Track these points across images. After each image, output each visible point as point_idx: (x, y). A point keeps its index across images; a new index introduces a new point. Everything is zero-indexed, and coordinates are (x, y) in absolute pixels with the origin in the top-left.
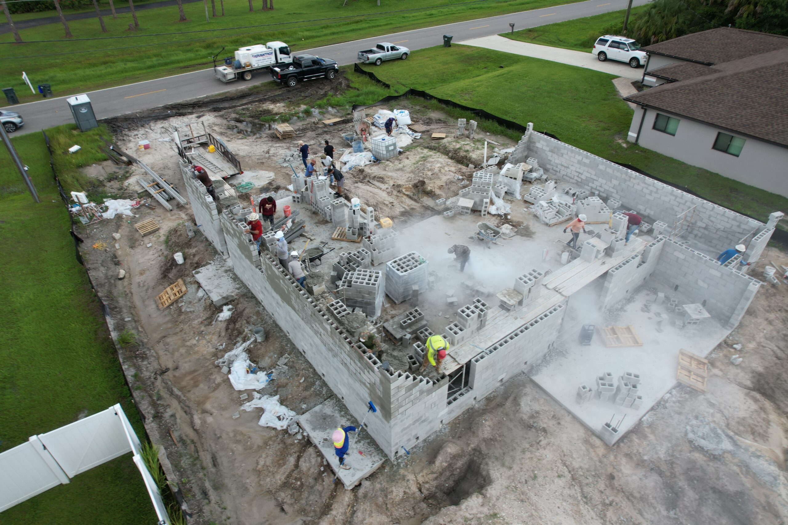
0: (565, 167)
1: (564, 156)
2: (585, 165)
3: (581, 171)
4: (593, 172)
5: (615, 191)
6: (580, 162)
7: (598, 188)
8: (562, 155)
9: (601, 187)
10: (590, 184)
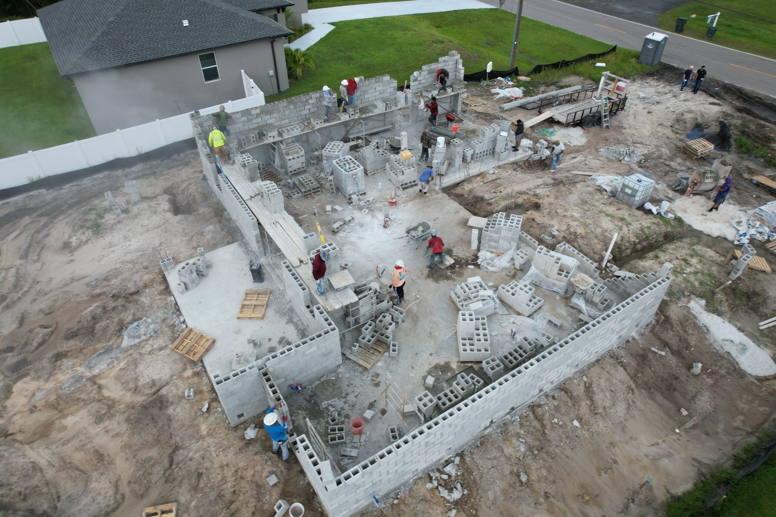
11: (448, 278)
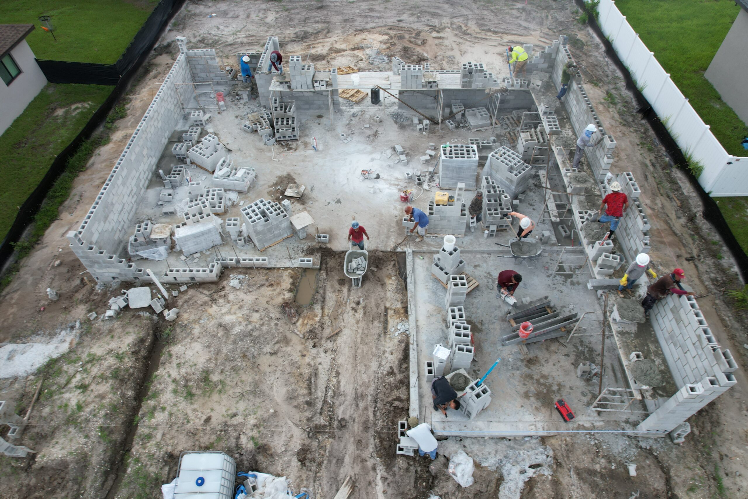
0: (122, 210)
1: (114, 202)
2: (127, 177)
3: (130, 189)
4: (134, 172)
5: (150, 159)
6: (124, 184)
7: (145, 178)
8: (112, 204)
9: (145, 172)
10: (141, 186)
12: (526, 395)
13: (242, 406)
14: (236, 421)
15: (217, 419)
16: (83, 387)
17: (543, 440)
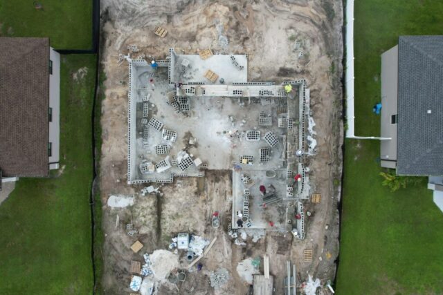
11: (185, 137)
12: (263, 218)
13: (188, 221)
14: (187, 224)
15: (182, 224)
16: (145, 216)
17: (265, 229)
